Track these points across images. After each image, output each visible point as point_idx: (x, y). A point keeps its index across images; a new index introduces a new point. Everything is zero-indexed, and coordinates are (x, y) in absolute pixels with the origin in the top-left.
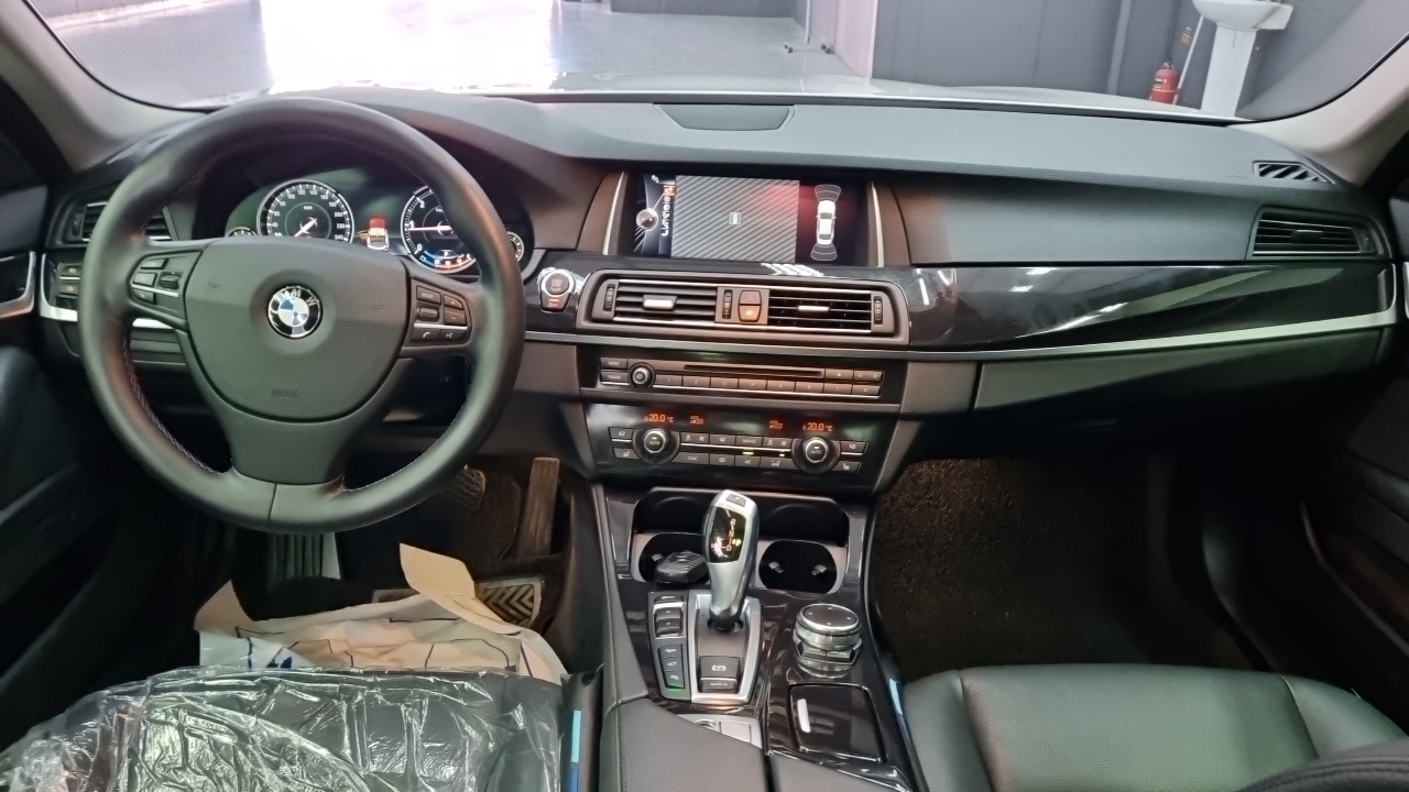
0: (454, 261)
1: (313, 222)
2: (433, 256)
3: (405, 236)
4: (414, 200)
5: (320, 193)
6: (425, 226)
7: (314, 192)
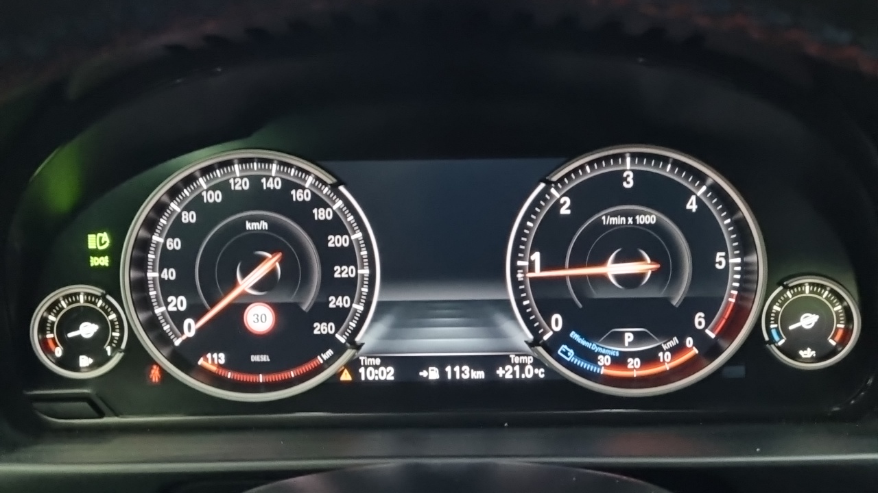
0: (649, 358)
1: (270, 263)
2: (593, 347)
3: (517, 292)
4: (541, 196)
5: (289, 185)
6: (572, 266)
7: (274, 184)
